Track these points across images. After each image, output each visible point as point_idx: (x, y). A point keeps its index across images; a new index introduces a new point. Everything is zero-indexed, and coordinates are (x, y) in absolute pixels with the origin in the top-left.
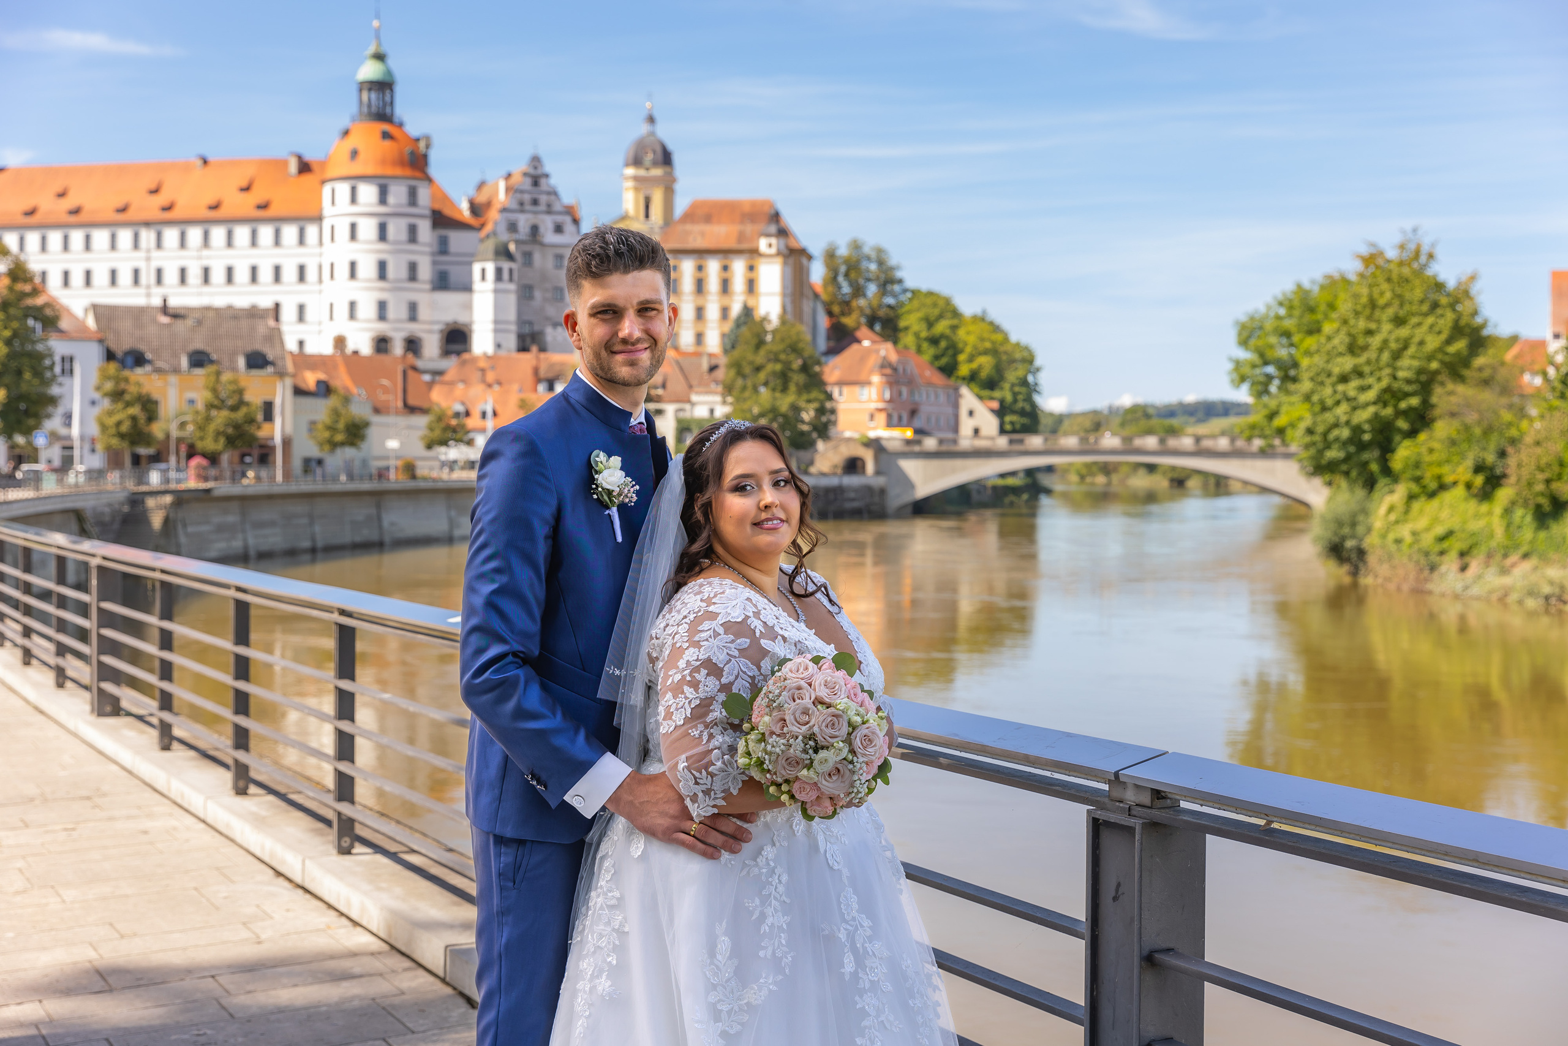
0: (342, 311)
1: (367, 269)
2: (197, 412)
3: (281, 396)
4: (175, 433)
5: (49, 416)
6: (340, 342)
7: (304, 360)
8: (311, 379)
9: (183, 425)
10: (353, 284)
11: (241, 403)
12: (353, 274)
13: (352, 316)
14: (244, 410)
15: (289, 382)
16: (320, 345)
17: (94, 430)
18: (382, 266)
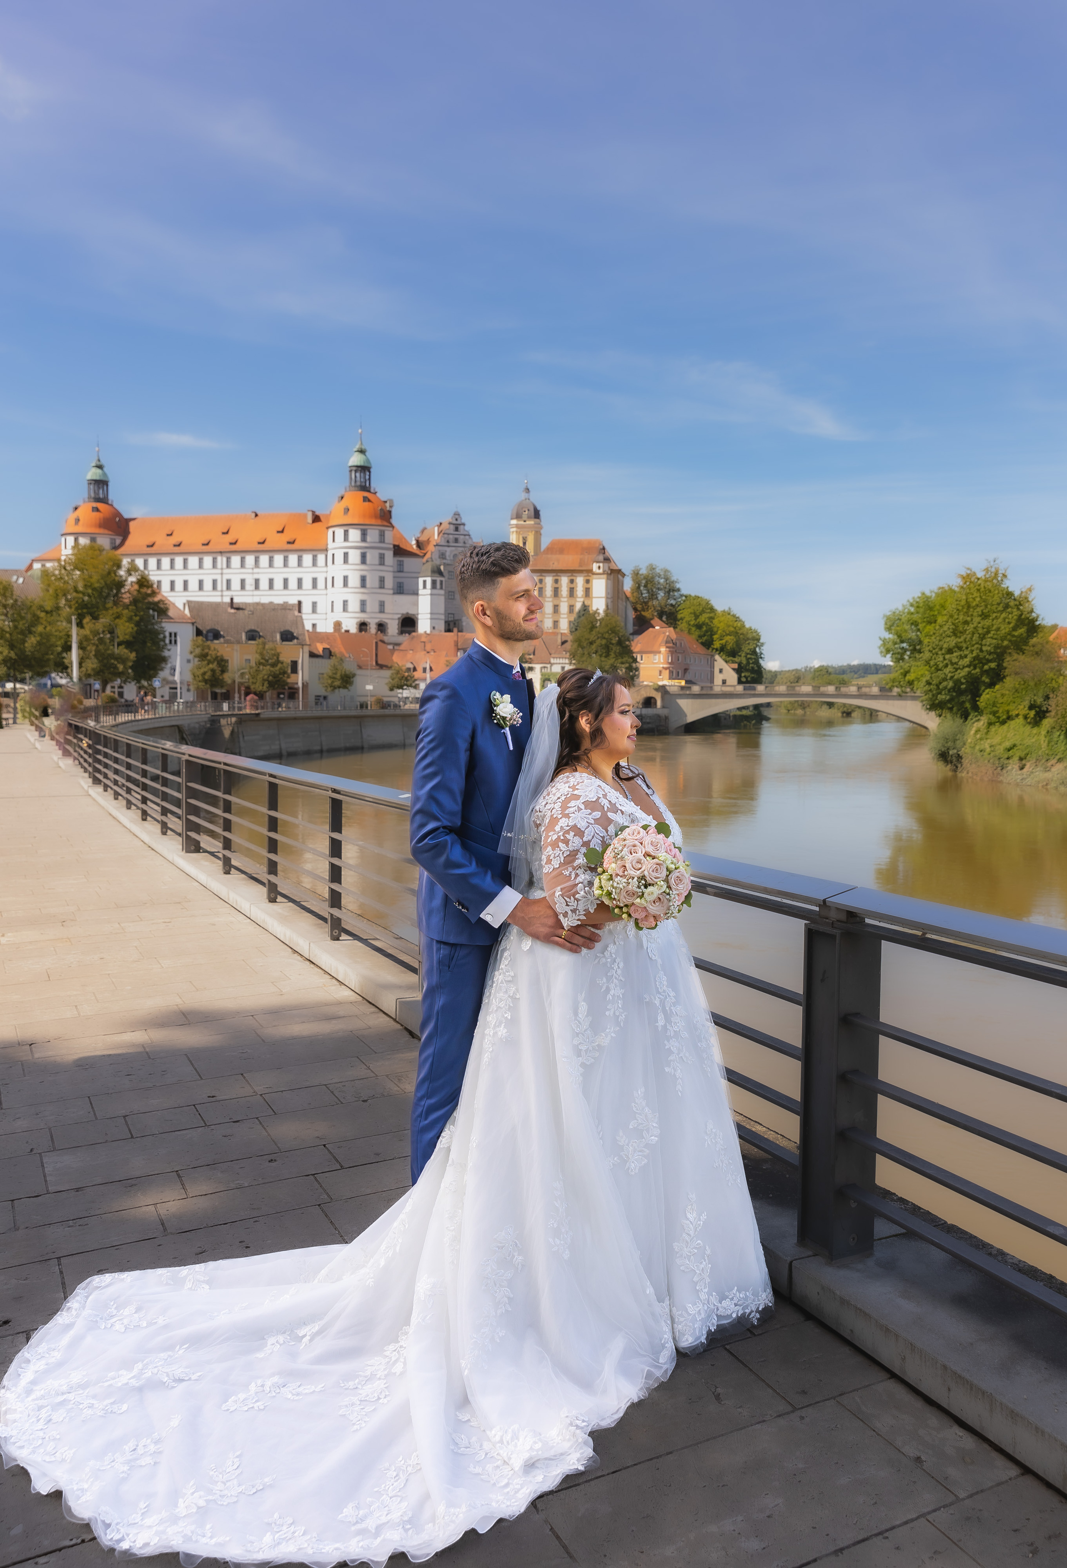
0: (339, 606)
1: (354, 581)
2: (251, 667)
3: (303, 658)
4: (238, 680)
5: (162, 669)
6: (338, 625)
7: (316, 635)
8: (319, 648)
9: (242, 674)
10: (346, 590)
11: (278, 662)
12: (345, 584)
13: (345, 609)
14: (280, 665)
15: (306, 649)
16: (326, 627)
17: (189, 677)
18: (363, 579)
